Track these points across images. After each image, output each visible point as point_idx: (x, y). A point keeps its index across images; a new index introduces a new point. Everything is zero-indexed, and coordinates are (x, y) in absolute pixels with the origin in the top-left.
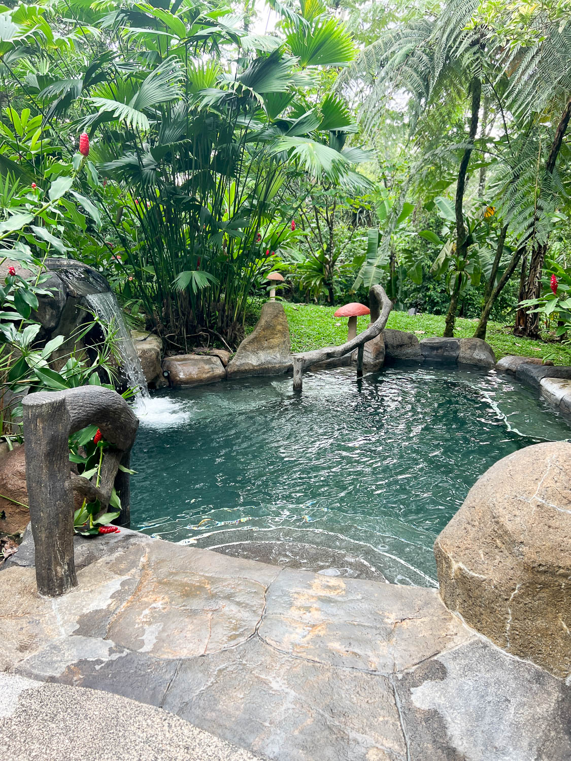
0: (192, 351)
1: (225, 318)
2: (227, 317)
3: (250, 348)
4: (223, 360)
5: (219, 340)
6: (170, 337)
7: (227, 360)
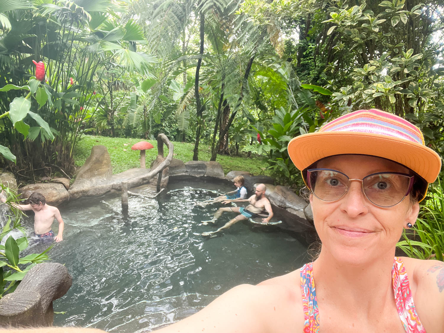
0: (39, 180)
1: (63, 156)
2: (64, 155)
3: (85, 176)
4: (66, 185)
5: (59, 170)
6: (20, 172)
7: (69, 185)
